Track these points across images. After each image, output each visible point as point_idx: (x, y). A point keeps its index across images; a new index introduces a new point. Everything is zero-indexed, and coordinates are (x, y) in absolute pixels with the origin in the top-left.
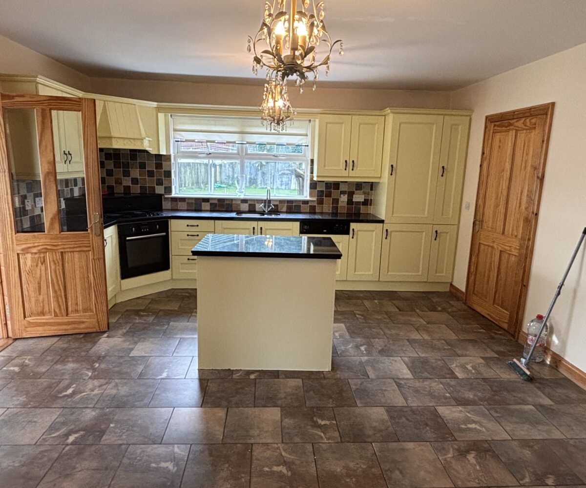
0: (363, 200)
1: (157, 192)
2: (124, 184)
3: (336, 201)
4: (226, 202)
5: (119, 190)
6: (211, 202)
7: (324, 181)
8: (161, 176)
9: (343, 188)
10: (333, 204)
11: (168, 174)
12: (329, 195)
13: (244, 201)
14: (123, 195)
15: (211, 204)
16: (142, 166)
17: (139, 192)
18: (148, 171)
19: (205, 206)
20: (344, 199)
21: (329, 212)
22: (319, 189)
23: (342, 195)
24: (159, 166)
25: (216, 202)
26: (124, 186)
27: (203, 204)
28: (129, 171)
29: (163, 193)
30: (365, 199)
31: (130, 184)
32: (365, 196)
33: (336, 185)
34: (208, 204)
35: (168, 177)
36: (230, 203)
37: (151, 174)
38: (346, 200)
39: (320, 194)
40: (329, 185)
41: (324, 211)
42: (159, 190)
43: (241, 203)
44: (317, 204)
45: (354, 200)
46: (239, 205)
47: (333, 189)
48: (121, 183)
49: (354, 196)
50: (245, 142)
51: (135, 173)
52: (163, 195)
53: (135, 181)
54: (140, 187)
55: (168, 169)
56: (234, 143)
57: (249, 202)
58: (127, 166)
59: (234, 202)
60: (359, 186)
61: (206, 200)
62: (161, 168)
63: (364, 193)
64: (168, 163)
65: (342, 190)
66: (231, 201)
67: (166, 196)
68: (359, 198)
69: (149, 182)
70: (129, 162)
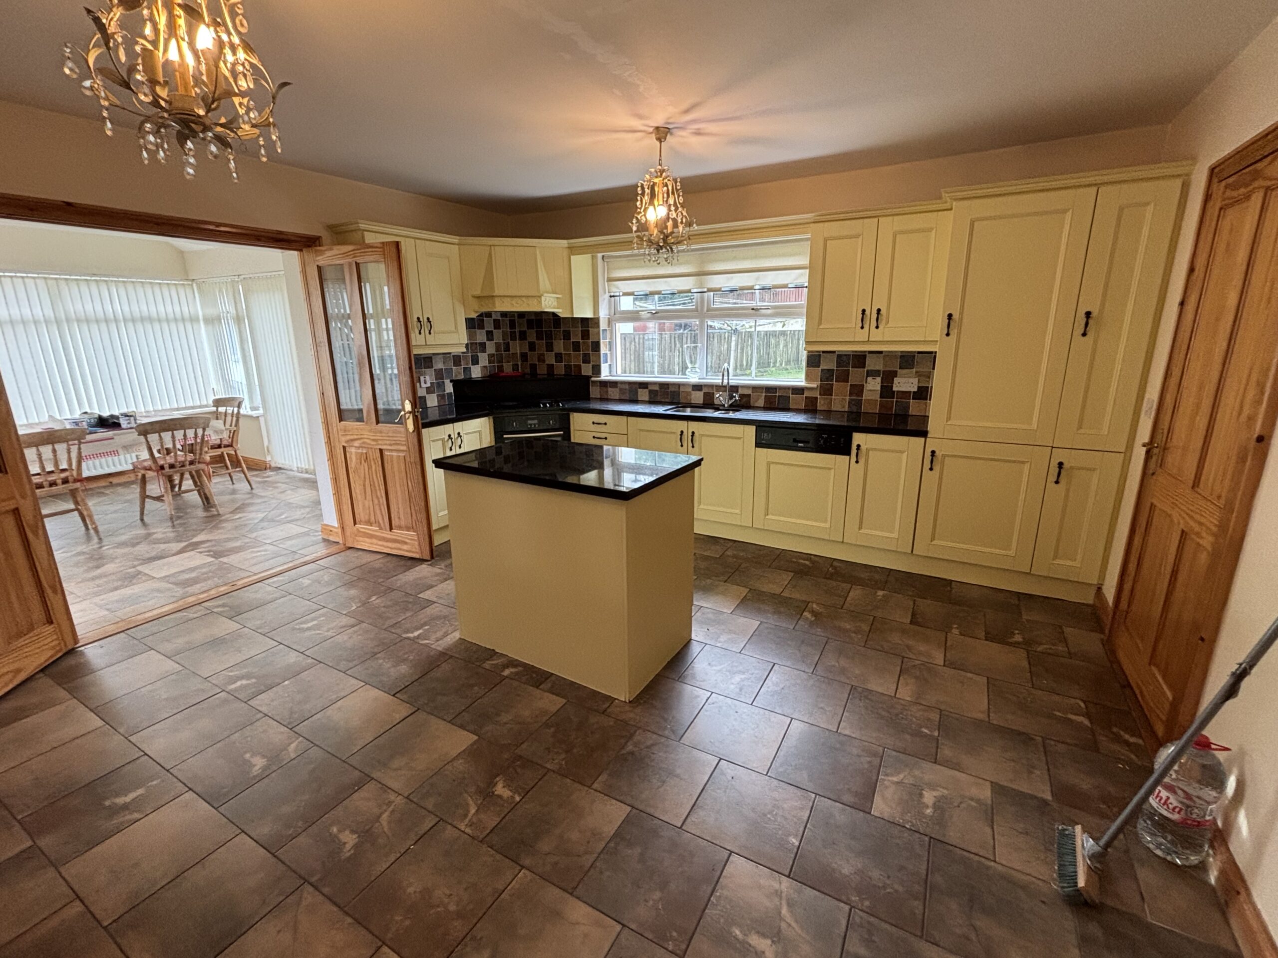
0: (916, 390)
1: (583, 373)
2: (547, 362)
3: (858, 390)
4: (672, 389)
5: (542, 370)
6: (650, 387)
7: (834, 352)
8: (588, 350)
9: (872, 364)
10: (851, 394)
11: (596, 346)
12: (844, 377)
13: (697, 387)
14: (546, 376)
15: (650, 392)
16: (567, 336)
17: (563, 373)
18: (573, 342)
19: (643, 395)
20: (874, 385)
21: (843, 410)
22: (823, 366)
23: (869, 379)
24: (586, 335)
25: (657, 388)
26: (548, 365)
27: (640, 390)
28: (552, 343)
29: (590, 374)
30: (919, 388)
31: (553, 361)
32: (919, 382)
33: (859, 359)
34: (646, 391)
35: (596, 351)
36: (676, 389)
37: (576, 347)
38: (879, 388)
39: (827, 375)
40: (845, 358)
41: (833, 408)
42: (586, 370)
43: (693, 390)
44: (820, 395)
45: (895, 389)
46: (688, 394)
47: (852, 367)
48: (544, 361)
49: (896, 380)
50: (705, 290)
51: (559, 346)
52: (591, 377)
53: (559, 357)
54: (565, 365)
55: (596, 340)
56: (689, 291)
57: (705, 390)
58: (549, 336)
59: (682, 389)
60: (908, 360)
61: (644, 385)
62: (588, 339)
63: (919, 374)
64: (596, 330)
65: (869, 369)
66: (677, 387)
67: (593, 379)
68: (905, 383)
69: (575, 359)
70: (551, 331)
